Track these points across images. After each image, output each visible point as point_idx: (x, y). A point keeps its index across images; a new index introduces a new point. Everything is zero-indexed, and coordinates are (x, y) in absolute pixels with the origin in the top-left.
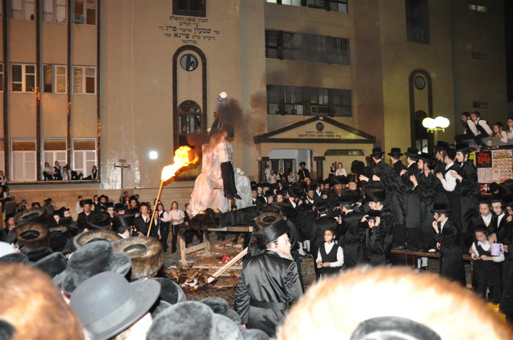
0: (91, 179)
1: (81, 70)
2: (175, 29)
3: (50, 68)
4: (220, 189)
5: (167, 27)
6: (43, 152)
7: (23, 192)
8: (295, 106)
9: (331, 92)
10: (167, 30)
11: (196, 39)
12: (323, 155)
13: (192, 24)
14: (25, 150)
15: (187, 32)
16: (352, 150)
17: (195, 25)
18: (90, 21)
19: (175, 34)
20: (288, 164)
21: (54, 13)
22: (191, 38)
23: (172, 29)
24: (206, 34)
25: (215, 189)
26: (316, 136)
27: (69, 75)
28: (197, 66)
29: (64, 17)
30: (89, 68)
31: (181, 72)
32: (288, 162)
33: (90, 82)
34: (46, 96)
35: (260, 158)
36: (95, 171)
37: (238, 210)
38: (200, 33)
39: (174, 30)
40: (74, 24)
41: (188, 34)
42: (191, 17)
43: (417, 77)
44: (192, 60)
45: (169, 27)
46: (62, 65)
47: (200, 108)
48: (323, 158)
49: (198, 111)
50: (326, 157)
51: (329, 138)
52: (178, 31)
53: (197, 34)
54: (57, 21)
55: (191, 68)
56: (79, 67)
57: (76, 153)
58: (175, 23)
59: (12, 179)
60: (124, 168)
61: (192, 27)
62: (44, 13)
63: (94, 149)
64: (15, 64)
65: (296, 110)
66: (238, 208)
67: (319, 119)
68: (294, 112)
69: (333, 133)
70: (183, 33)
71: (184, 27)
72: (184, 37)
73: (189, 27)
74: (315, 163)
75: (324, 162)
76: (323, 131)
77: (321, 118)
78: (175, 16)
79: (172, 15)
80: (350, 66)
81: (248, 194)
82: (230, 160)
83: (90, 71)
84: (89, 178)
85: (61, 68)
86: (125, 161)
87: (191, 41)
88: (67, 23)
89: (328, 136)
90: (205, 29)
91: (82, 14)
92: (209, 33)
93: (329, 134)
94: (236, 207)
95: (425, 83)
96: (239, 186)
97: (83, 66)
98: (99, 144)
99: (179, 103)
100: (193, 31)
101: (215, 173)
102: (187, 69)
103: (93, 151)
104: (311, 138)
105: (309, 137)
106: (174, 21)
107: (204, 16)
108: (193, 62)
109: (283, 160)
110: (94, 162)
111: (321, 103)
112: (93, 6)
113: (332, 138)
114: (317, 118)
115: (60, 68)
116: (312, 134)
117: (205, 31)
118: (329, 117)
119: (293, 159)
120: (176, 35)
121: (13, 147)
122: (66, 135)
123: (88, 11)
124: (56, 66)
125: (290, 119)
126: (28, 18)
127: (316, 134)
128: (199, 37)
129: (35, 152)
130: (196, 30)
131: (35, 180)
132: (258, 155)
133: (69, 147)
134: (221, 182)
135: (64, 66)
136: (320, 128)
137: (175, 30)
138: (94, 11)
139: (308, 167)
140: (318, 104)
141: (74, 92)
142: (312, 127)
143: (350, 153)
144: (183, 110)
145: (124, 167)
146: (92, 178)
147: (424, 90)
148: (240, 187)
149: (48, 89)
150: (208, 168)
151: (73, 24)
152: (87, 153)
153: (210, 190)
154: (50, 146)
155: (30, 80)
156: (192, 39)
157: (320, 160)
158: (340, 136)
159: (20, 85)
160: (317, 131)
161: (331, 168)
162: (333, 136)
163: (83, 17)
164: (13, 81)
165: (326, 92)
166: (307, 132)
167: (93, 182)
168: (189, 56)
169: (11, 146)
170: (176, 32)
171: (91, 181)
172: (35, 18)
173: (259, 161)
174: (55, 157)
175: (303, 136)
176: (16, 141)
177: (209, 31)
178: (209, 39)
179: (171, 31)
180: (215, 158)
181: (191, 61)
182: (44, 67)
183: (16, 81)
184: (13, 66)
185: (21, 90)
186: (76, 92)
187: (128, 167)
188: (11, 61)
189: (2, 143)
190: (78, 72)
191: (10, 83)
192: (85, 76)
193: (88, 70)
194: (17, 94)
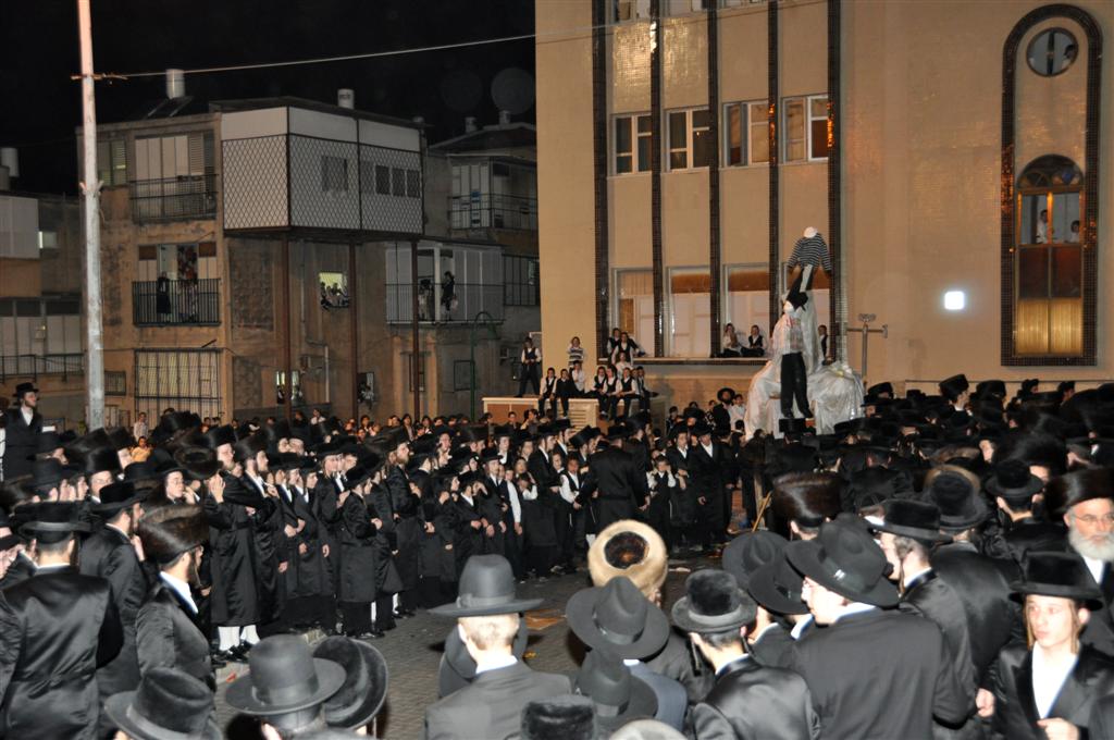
1: (800, 107)
3: (737, 111)
6: (726, 296)
7: (687, 380)
14: (693, 291)
27: (773, 122)
28: (1074, 59)
30: (817, 100)
33: (819, 131)
34: (731, 175)
36: (823, 338)
46: (759, 100)
47: (1079, 171)
49: (1074, 180)
56: (795, 101)
59: (671, 352)
60: (870, 335)
64: (674, 112)
83: (821, 105)
85: (760, 108)
86: (871, 318)
97: (804, 95)
115: (758, 107)
121: (673, 285)
124: (749, 106)
129: (709, 296)
131: (707, 354)
133: (774, 283)
141: (788, 160)
144: (1033, 182)
155: (702, 142)
159: (684, 155)
164: (672, 147)
169: (667, 285)
176: (678, 273)
182: (729, 108)
183: (676, 147)
184: (671, 115)
185: (685, 167)
186: (792, 160)
187: (881, 331)
188: (666, 107)
189: (650, 278)
190: (794, 110)
191: (667, 151)
192: (810, 119)
193: (817, 105)
194: (679, 174)
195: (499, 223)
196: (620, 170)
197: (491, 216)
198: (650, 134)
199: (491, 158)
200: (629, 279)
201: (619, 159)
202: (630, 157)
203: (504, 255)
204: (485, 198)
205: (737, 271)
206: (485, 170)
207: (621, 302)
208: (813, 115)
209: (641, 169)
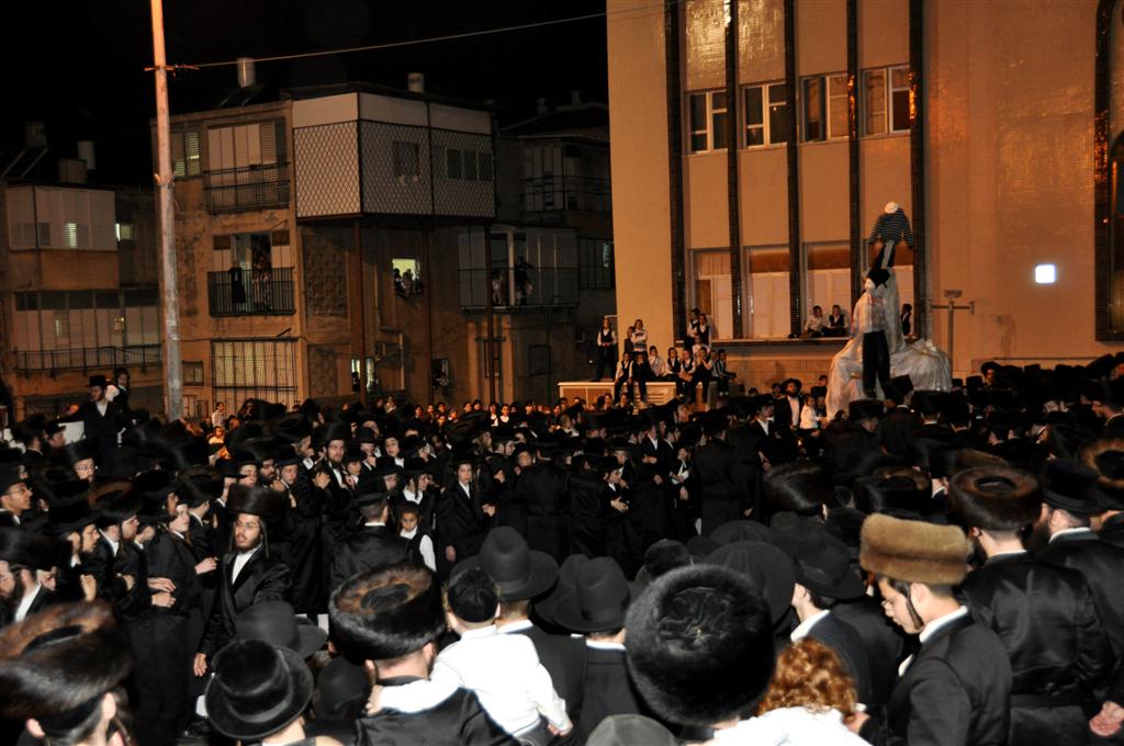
1: (880, 78)
3: (815, 84)
6: (806, 275)
14: (772, 270)
30: (899, 71)
33: (900, 102)
34: (810, 149)
46: (840, 72)
56: (876, 73)
60: (955, 311)
63: (910, 264)
64: (749, 88)
83: (904, 75)
85: (838, 81)
86: (959, 294)
97: (882, 67)
103: (907, 268)
115: (836, 79)
121: (750, 265)
122: (848, 235)
124: (828, 79)
131: (786, 335)
133: (855, 261)
135: (844, 74)
141: (867, 133)
145: (953, 308)
154: (818, 262)
155: (779, 116)
159: (760, 132)
164: (748, 123)
169: (746, 264)
176: (755, 253)
182: (807, 81)
183: (753, 124)
184: (747, 91)
185: (762, 143)
186: (872, 133)
187: (967, 308)
188: (741, 83)
189: (727, 258)
190: (874, 82)
191: (744, 127)
192: (891, 91)
193: (898, 76)
194: (754, 151)
195: (573, 205)
196: (695, 149)
197: (564, 198)
198: (725, 110)
199: (564, 139)
200: (706, 259)
201: (694, 138)
202: (705, 135)
203: (578, 238)
204: (558, 180)
205: (816, 249)
206: (558, 152)
207: (698, 282)
208: (894, 87)
209: (716, 146)
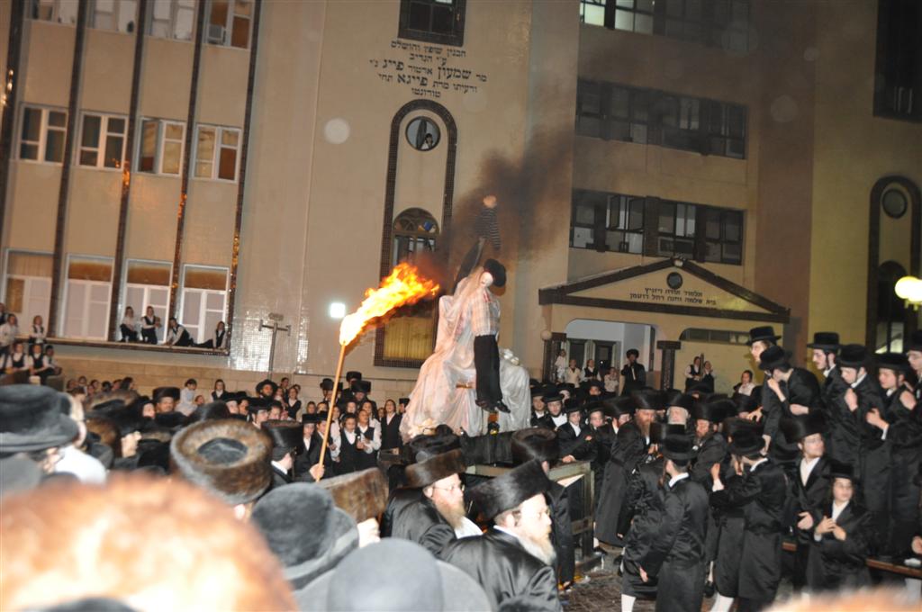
0: (212, 347)
1: (211, 134)
2: (399, 66)
3: (153, 126)
4: (470, 387)
5: (385, 61)
6: (125, 287)
7: (78, 361)
8: (627, 234)
9: (703, 213)
10: (385, 67)
11: (439, 88)
12: (677, 339)
13: (434, 58)
14: (92, 278)
15: (423, 74)
16: (738, 334)
17: (441, 62)
18: (238, 41)
19: (399, 76)
20: (604, 351)
21: (172, 22)
22: (429, 87)
23: (394, 66)
24: (461, 81)
25: (458, 386)
26: (666, 298)
27: (189, 141)
28: (436, 144)
29: (190, 31)
30: (227, 132)
31: (406, 150)
32: (603, 347)
33: (227, 157)
34: (140, 178)
35: (547, 335)
36: (220, 332)
37: (502, 434)
38: (449, 76)
39: (399, 69)
40: (207, 44)
41: (426, 79)
42: (433, 45)
43: (889, 191)
44: (430, 130)
45: (390, 61)
46: (177, 121)
47: (437, 225)
48: (676, 346)
49: (433, 230)
50: (684, 343)
51: (691, 304)
52: (406, 72)
53: (443, 79)
54: (175, 37)
55: (425, 146)
56: (208, 128)
57: (187, 294)
58: (401, 55)
59: (61, 333)
60: (278, 332)
61: (434, 65)
62: (153, 19)
63: (224, 289)
64: (88, 113)
65: (628, 244)
66: (501, 430)
67: (673, 265)
68: (624, 248)
69: (701, 294)
70: (416, 75)
71: (418, 63)
72: (416, 84)
73: (428, 65)
74: (658, 354)
75: (677, 352)
76: (681, 289)
77: (679, 263)
78: (403, 40)
79: (396, 39)
80: (745, 161)
81: (524, 403)
82: (494, 333)
83: (231, 136)
84: (208, 344)
85: (174, 128)
86: (281, 317)
87: (429, 91)
88: (193, 43)
89: (691, 300)
90: (459, 71)
91: (225, 26)
92: (467, 78)
93: (693, 297)
94: (497, 427)
95: (906, 204)
96: (507, 386)
97: (217, 125)
98: (233, 279)
99: (397, 211)
100: (436, 71)
101: (462, 356)
102: (419, 147)
103: (222, 292)
104: (656, 301)
105: (650, 300)
106: (399, 50)
107: (461, 44)
108: (429, 135)
109: (594, 341)
110: (221, 314)
111: (680, 232)
112: (247, 13)
113: (698, 305)
114: (671, 263)
115: (172, 126)
116: (658, 293)
117: (458, 74)
118: (694, 262)
119: (614, 343)
120: (401, 78)
121: (70, 271)
122: (172, 257)
123: (237, 20)
124: (165, 123)
125: (613, 261)
126: (123, 28)
127: (666, 296)
128: (446, 86)
129: (110, 286)
130: (442, 71)
131: (104, 338)
132: (544, 326)
133: (175, 280)
134: (471, 375)
135: (180, 124)
136: (674, 282)
137: (401, 69)
138: (247, 21)
139: (644, 360)
140: (673, 235)
141: (196, 176)
142: (659, 279)
143: (733, 340)
144: (403, 226)
145: (278, 329)
146: (215, 345)
147: (903, 218)
148: (508, 389)
149: (148, 165)
150: (448, 344)
151: (205, 44)
152: (209, 296)
153: (448, 389)
154: (138, 277)
155: (114, 145)
156: (431, 89)
157: (669, 348)
158: (714, 302)
159: (95, 155)
160: (668, 288)
161: (692, 367)
162: (700, 301)
163: (225, 33)
164: (83, 145)
165: (692, 210)
166: (647, 290)
167: (215, 354)
168: (424, 121)
169: (65, 270)
170: (401, 73)
171: (211, 350)
172: (135, 29)
173: (545, 341)
174: (146, 297)
175: (639, 296)
176: (76, 261)
177: (466, 74)
178: (466, 91)
179: (391, 70)
180: (464, 324)
181: (428, 132)
182: (144, 122)
183: (87, 146)
184: (86, 118)
185: (94, 164)
186: (200, 176)
188: (82, 108)
190: (206, 136)
191: (78, 148)
192: (220, 146)
193: (226, 135)
194: (87, 171)
196: (24, 156)
198: (61, 129)
200: (23, 262)
201: (23, 145)
202: (37, 146)
205: (135, 266)
207: (11, 281)
208: (222, 143)
209: (49, 157)
